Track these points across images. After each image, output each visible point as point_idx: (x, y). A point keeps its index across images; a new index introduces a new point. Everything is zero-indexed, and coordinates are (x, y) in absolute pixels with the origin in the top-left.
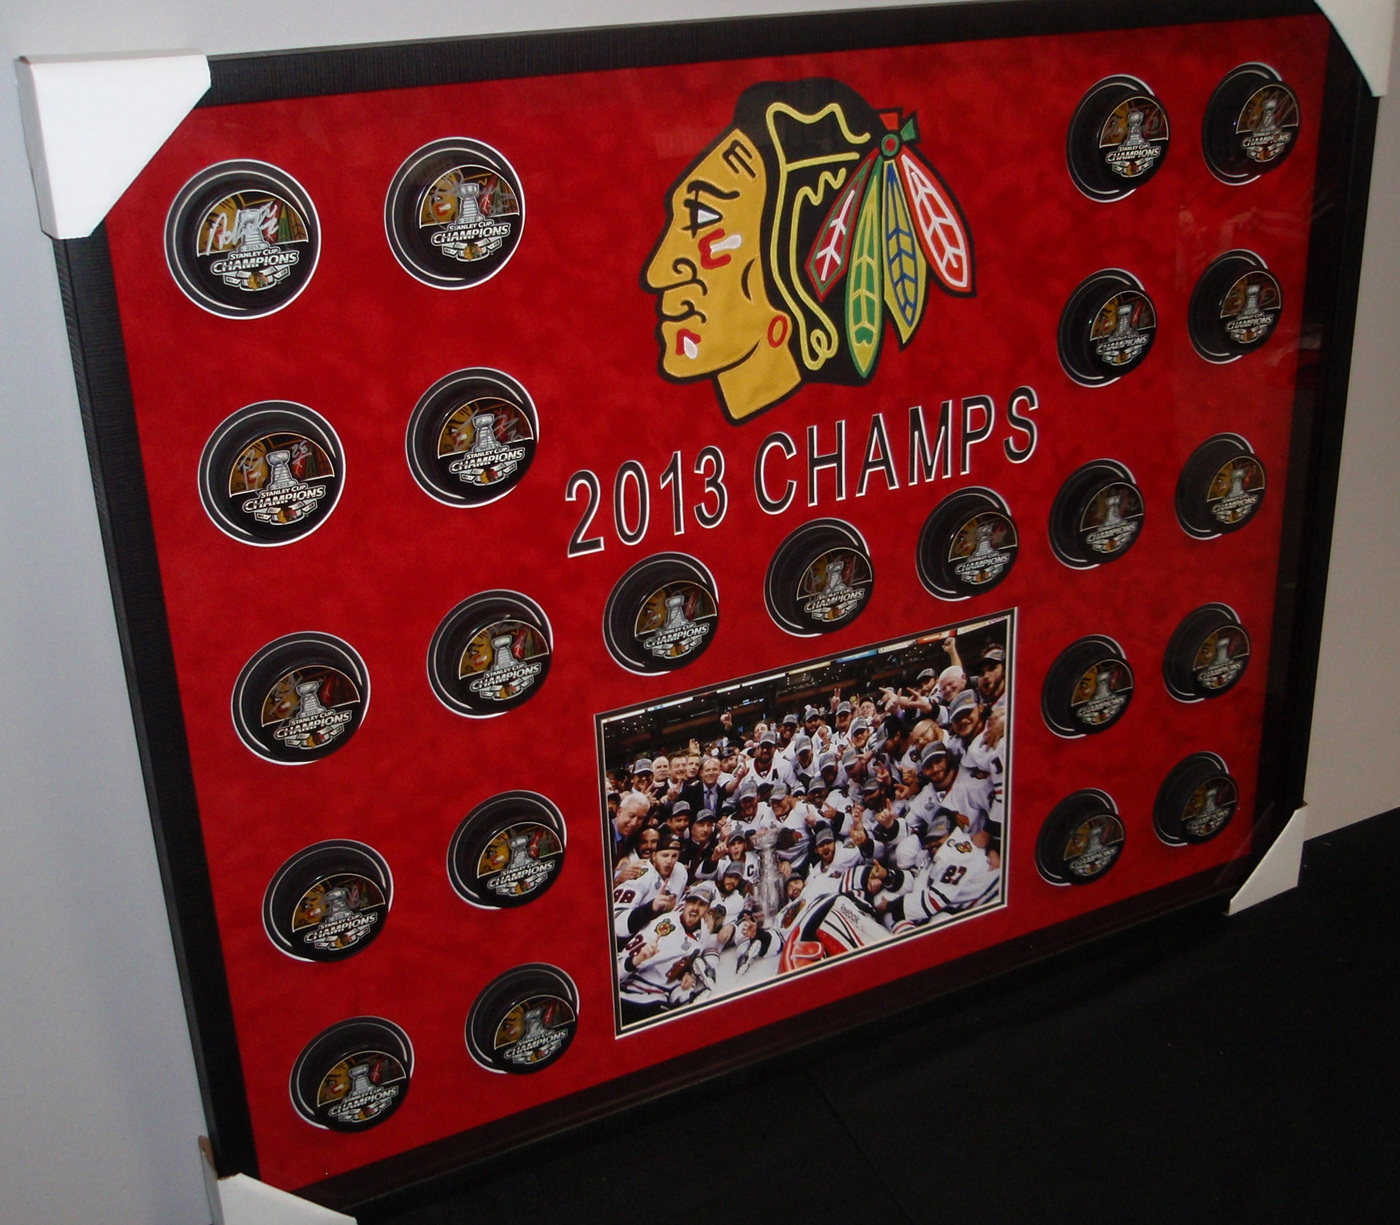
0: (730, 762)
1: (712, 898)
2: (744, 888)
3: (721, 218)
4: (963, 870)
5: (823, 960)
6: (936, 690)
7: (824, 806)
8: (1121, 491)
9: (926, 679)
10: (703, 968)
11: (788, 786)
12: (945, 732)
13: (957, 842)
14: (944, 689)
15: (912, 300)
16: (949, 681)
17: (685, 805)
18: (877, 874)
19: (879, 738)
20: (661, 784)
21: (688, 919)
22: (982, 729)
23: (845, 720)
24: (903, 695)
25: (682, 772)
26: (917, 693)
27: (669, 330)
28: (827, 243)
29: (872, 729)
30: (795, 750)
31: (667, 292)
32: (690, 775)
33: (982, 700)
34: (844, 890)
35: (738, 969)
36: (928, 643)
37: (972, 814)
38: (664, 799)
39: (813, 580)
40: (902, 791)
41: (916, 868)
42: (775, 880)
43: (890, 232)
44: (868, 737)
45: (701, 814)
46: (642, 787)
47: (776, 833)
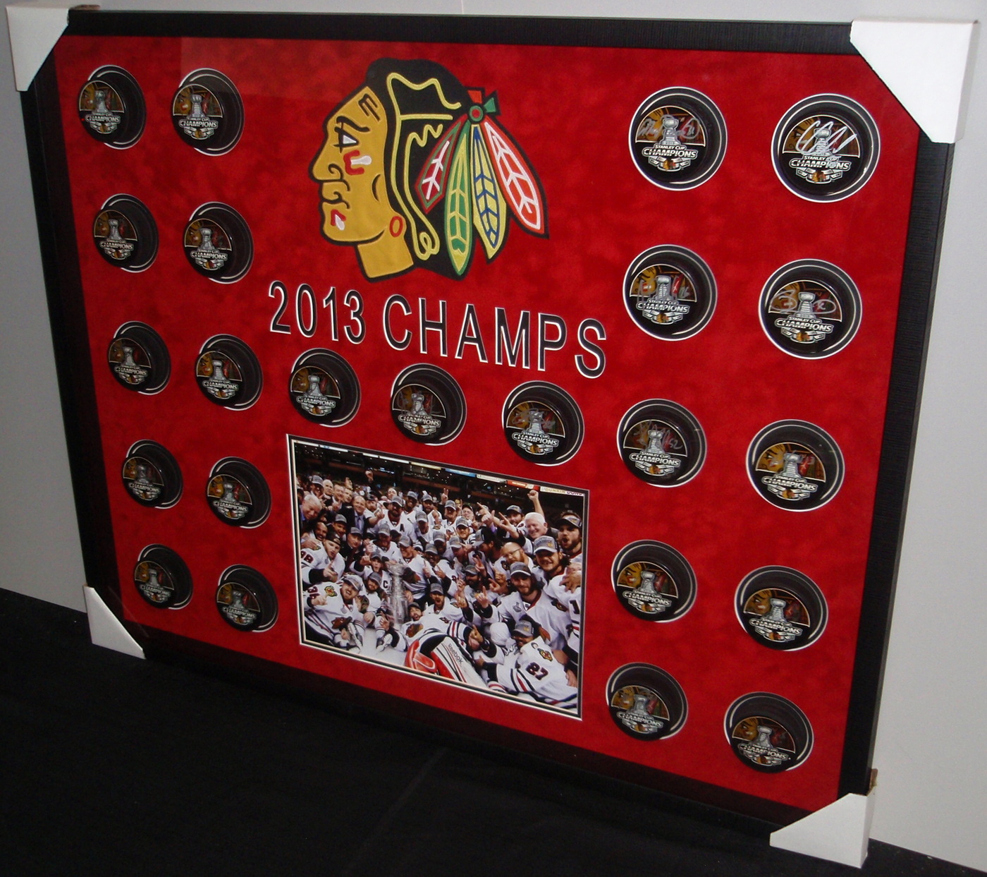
0: (372, 504)
1: (360, 589)
2: (381, 594)
3: (357, 143)
4: (545, 673)
5: (436, 675)
6: (522, 525)
7: (436, 567)
8: (664, 429)
9: (515, 513)
10: (354, 633)
11: (411, 540)
12: (530, 559)
13: (539, 647)
14: (529, 526)
15: (495, 230)
16: (533, 522)
17: (343, 519)
18: (476, 637)
19: (477, 538)
20: (328, 497)
21: (345, 593)
22: (561, 572)
23: (452, 513)
24: (495, 516)
25: (341, 496)
26: (508, 520)
27: (327, 208)
28: (429, 174)
29: (472, 530)
30: (416, 518)
31: (325, 184)
32: (346, 501)
33: (561, 550)
34: (451, 634)
35: (377, 646)
36: (517, 487)
37: (553, 634)
38: (330, 508)
39: (403, 400)
40: (495, 586)
41: (507, 650)
42: (402, 599)
43: (477, 175)
44: (469, 534)
45: (354, 530)
46: (317, 493)
47: (403, 568)
